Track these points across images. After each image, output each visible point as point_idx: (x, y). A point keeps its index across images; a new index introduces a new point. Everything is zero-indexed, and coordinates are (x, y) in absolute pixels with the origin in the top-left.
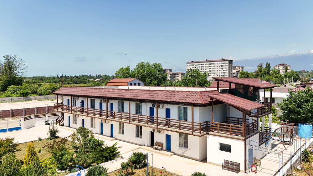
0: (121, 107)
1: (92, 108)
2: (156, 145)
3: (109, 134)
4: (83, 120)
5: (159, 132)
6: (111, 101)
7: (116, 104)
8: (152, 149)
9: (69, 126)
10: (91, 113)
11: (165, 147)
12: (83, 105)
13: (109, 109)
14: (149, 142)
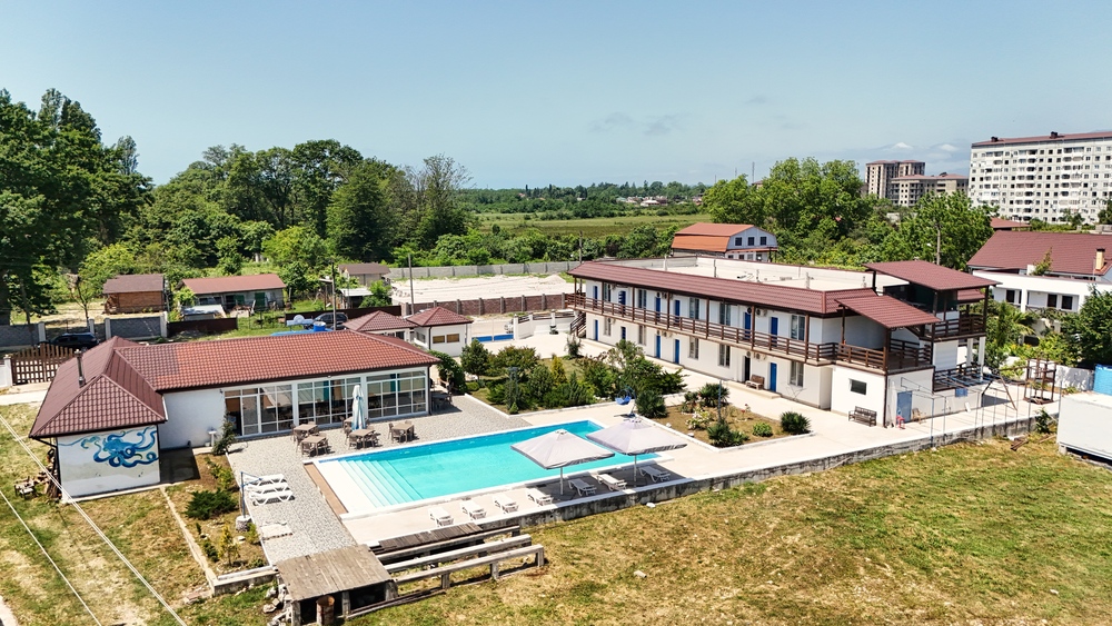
0: (694, 309)
1: (640, 306)
2: (753, 380)
3: (672, 358)
4: (624, 329)
5: (758, 357)
6: (676, 297)
7: (685, 304)
8: (744, 386)
9: (596, 339)
10: (639, 317)
11: (767, 385)
12: (623, 301)
13: (672, 312)
14: (741, 376)
